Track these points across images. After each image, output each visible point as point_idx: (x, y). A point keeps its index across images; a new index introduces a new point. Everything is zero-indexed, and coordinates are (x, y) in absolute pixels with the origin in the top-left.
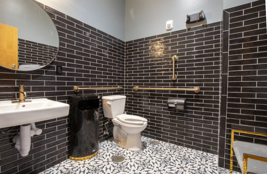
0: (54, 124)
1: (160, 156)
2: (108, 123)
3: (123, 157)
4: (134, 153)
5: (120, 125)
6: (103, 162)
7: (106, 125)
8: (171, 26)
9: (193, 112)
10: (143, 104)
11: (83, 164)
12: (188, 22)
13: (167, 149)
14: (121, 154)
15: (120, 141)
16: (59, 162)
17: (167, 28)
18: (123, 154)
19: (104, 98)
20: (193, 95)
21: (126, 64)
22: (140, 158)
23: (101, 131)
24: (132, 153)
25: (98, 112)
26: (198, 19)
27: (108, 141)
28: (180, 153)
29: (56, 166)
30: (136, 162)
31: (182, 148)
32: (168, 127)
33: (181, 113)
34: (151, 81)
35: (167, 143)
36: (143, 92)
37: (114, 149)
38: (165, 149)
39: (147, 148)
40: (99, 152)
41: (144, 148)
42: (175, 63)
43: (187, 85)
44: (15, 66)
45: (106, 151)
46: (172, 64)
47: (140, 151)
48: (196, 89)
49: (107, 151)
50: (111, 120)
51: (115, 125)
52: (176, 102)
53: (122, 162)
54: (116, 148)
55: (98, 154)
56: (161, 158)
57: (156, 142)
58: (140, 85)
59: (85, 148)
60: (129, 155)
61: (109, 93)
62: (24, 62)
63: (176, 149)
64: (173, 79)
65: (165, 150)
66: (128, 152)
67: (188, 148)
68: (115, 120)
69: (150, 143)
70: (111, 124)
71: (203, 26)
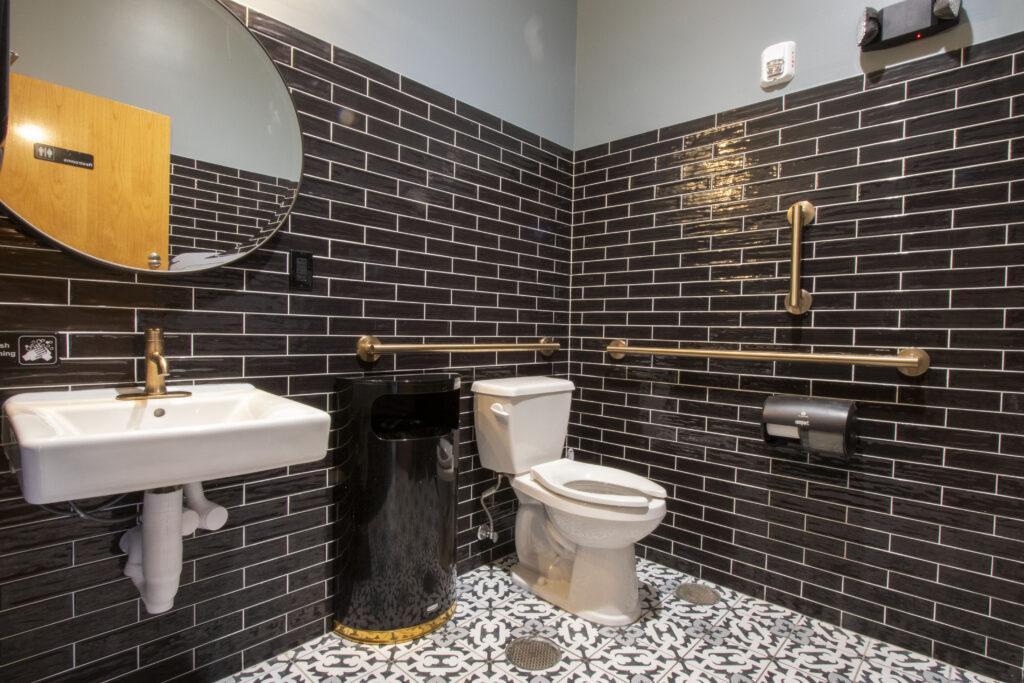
0: (279, 488)
1: (724, 660)
2: (495, 494)
3: (553, 648)
4: (603, 632)
5: (543, 505)
6: (466, 661)
7: (486, 500)
8: (787, 70)
9: (889, 465)
10: (648, 421)
11: (387, 662)
12: (871, 43)
13: (754, 630)
14: (545, 632)
15: (545, 575)
16: (294, 642)
17: (765, 78)
18: (553, 632)
19: (481, 386)
20: (895, 388)
21: (578, 243)
22: (629, 660)
23: (465, 524)
24: (593, 633)
25: (452, 442)
26: (927, 24)
27: (494, 568)
28: (821, 657)
29: (281, 657)
30: (611, 678)
31: (830, 633)
32: (761, 528)
33: (827, 467)
34: (686, 319)
35: (758, 601)
36: (649, 365)
37: (518, 609)
38: (748, 628)
39: (665, 615)
40: (456, 615)
41: (647, 616)
42: (802, 237)
43: (863, 338)
44: (158, 258)
45: (483, 614)
46: (786, 240)
47: (630, 629)
48: (909, 357)
49: (487, 614)
50: (506, 480)
51: (525, 506)
52: (803, 414)
53: (551, 670)
54: (527, 601)
55: (450, 623)
56: (730, 669)
57: (705, 589)
58: (636, 335)
59: (398, 594)
60: (579, 639)
61: (503, 368)
62: (190, 242)
63: (799, 634)
64: (792, 308)
65: (746, 633)
66: (577, 625)
67: (863, 637)
68: (524, 481)
69: (678, 592)
70: (508, 499)
71: (954, 55)
